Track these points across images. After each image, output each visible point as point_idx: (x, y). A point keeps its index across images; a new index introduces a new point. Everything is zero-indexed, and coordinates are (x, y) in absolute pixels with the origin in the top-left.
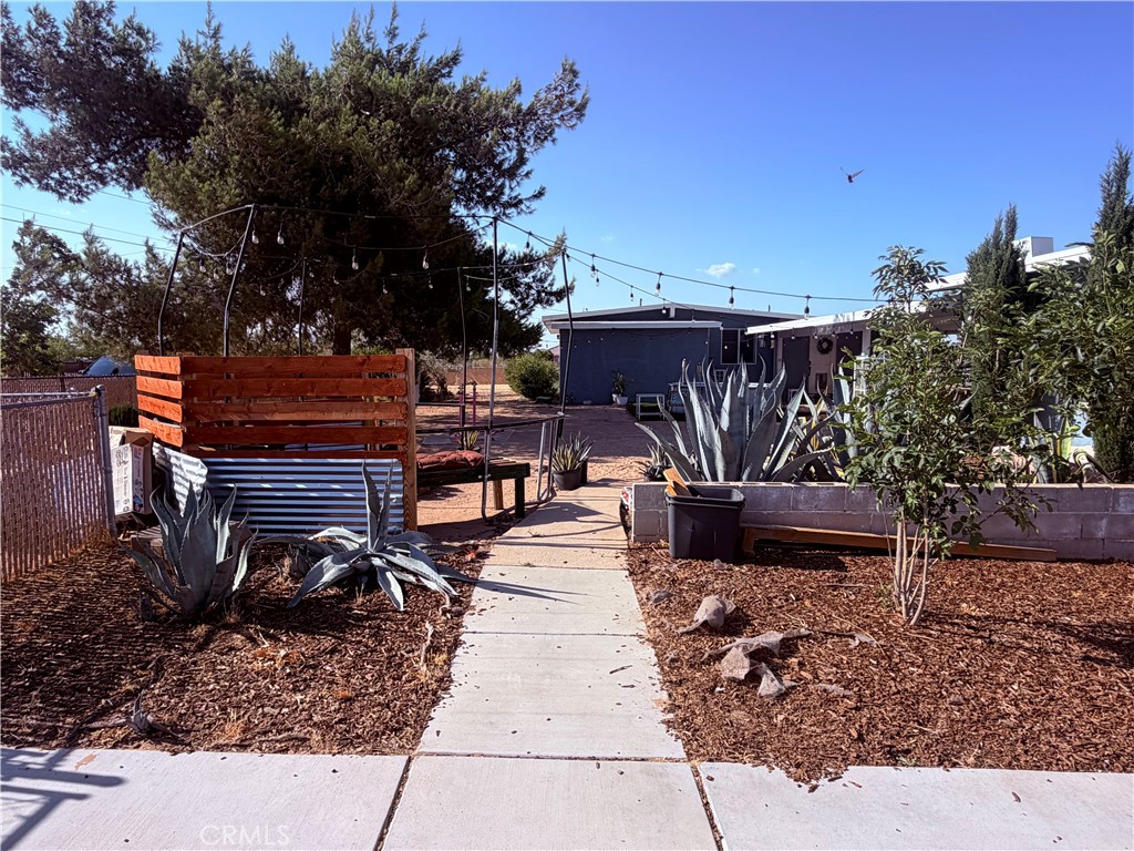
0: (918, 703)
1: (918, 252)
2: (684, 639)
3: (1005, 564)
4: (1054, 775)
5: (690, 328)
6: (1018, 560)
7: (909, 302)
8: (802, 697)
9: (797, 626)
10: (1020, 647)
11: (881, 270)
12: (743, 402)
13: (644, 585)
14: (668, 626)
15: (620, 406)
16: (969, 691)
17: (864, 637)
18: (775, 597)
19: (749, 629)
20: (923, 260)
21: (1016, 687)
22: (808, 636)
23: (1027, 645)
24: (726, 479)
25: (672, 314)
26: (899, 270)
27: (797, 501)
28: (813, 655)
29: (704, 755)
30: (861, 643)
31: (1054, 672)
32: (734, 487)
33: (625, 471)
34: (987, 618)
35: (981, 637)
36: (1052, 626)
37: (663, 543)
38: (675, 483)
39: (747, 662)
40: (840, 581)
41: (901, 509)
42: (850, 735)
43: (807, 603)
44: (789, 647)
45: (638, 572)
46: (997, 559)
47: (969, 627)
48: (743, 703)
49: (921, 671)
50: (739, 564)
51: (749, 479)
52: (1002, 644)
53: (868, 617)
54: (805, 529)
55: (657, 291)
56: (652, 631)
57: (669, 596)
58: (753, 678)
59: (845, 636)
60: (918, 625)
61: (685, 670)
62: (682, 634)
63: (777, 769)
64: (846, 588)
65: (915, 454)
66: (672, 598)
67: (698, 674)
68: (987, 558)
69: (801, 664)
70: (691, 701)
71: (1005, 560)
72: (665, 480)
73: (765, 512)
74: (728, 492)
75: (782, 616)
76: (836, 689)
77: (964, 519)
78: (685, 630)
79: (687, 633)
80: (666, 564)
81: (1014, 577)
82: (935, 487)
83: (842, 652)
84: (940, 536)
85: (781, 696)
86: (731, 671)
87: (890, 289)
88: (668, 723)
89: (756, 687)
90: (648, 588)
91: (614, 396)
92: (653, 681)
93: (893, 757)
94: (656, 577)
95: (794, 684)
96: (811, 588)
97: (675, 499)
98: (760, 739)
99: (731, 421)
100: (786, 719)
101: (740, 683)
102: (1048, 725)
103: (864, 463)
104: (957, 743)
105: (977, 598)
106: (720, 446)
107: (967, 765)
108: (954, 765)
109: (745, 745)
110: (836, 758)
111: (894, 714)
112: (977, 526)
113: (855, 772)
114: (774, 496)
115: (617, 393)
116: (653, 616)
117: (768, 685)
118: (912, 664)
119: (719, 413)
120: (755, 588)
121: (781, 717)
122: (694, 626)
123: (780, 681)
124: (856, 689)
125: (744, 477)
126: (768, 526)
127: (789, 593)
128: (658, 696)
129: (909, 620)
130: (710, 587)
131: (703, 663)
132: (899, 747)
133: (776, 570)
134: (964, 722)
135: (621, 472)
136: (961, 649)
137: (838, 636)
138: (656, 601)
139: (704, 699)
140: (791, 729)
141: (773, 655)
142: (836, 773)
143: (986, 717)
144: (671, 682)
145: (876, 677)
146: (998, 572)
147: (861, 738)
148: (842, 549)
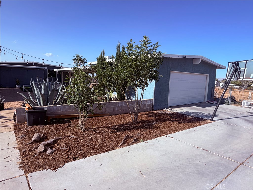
0: (81, 147)
1: (82, 56)
2: (28, 145)
3: (101, 117)
4: (103, 154)
5: (39, 68)
6: (104, 116)
7: (80, 66)
8: (57, 152)
9: (58, 137)
10: (101, 132)
11: (74, 59)
12: (47, 87)
13: (18, 134)
14: (24, 143)
15: (18, 88)
16: (91, 142)
17: (73, 136)
18: (54, 131)
19: (46, 140)
20: (82, 58)
21: (99, 140)
22: (60, 139)
23: (102, 131)
24: (43, 105)
25: (34, 64)
26: (78, 59)
27: (61, 109)
28: (61, 142)
29: (30, 172)
30: (72, 137)
31: (106, 135)
32: (45, 107)
33: (17, 105)
34: (96, 128)
35: (95, 132)
36: (107, 127)
37: (26, 123)
38: (28, 107)
39: (44, 147)
40: (70, 125)
41: (79, 109)
42: (66, 157)
43: (61, 131)
44: (55, 142)
45: (17, 131)
46: (100, 116)
47: (93, 130)
48: (42, 157)
49: (83, 141)
50: (46, 125)
51: (50, 105)
52: (98, 132)
53: (74, 132)
54: (62, 115)
55: (22, 58)
56: (19, 145)
57: (25, 136)
58: (45, 150)
59: (68, 137)
60: (83, 131)
61: (28, 153)
62: (28, 144)
63: (48, 169)
64: (70, 126)
65: (81, 97)
66: (26, 136)
67: (31, 153)
68: (99, 117)
69: (58, 145)
70: (28, 160)
71: (102, 116)
72: (26, 107)
73: (53, 112)
74: (43, 108)
75: (55, 135)
76: (65, 148)
77: (91, 109)
78: (29, 143)
79: (29, 144)
80: (26, 128)
81: (103, 119)
82: (85, 104)
83: (67, 140)
84: (86, 113)
85: (52, 153)
86: (40, 150)
87: (76, 63)
88: (20, 167)
89: (46, 152)
90: (19, 135)
91: (16, 85)
92: (17, 158)
93: (74, 159)
94: (22, 131)
95: (55, 149)
96: (63, 128)
97: (28, 111)
98: (45, 164)
99: (44, 91)
100: (52, 158)
101: (42, 152)
102: (103, 145)
103: (71, 99)
104: (87, 153)
105: (96, 124)
106: (41, 98)
107: (88, 156)
108: (86, 157)
109: (41, 166)
110: (62, 163)
111: (76, 150)
112: (93, 111)
113: (66, 165)
114: (55, 108)
115: (17, 85)
116: (20, 142)
117: (49, 151)
118: (81, 140)
119: (41, 89)
120: (49, 130)
121: (51, 158)
122: (31, 142)
123: (52, 150)
124: (69, 147)
125: (48, 104)
126: (54, 115)
127: (57, 130)
128: (19, 161)
129: (82, 131)
130: (37, 132)
131: (33, 150)
132: (76, 157)
133: (55, 125)
134: (89, 148)
135: (16, 106)
136: (91, 135)
137: (67, 137)
138: (21, 138)
139: (32, 159)
140: (53, 160)
141: (51, 144)
142: (62, 166)
143: (93, 146)
144: (23, 157)
145: (74, 144)
146: (100, 119)
147: (68, 157)
148: (71, 118)
